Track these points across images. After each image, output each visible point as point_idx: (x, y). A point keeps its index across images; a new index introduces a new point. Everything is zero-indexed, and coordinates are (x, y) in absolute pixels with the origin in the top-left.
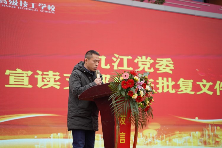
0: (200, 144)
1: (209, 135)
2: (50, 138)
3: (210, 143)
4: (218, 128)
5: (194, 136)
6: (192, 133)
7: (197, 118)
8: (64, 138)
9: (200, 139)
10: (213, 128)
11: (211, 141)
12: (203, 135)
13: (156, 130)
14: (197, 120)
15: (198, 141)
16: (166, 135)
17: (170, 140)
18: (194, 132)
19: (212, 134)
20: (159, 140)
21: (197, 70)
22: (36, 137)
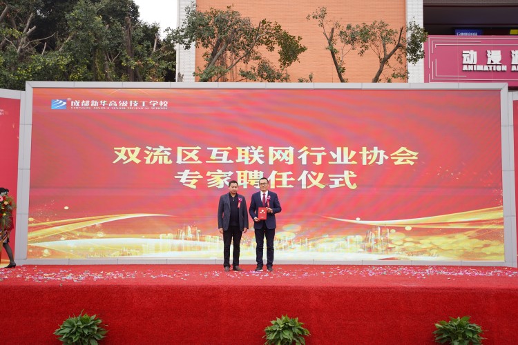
0: (362, 250)
1: (376, 241)
2: (159, 238)
3: (377, 250)
4: (393, 231)
5: (351, 241)
6: (349, 237)
7: (358, 219)
8: (174, 239)
9: (362, 244)
10: (384, 231)
11: (379, 248)
12: (366, 240)
13: (294, 233)
14: (358, 221)
15: (359, 246)
16: (309, 239)
17: (314, 245)
18: (353, 236)
19: (382, 238)
20: (299, 244)
22: (144, 236)
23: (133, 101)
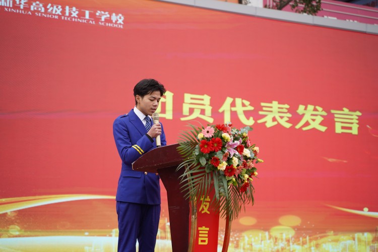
2: (111, 236)
5: (359, 240)
6: (357, 235)
7: (366, 209)
9: (372, 245)
12: (376, 239)
13: (294, 228)
14: (366, 212)
15: (368, 248)
16: (311, 238)
17: (317, 246)
18: (360, 234)
20: (299, 244)
21: (368, 126)
22: (87, 234)
23: (71, 7)
